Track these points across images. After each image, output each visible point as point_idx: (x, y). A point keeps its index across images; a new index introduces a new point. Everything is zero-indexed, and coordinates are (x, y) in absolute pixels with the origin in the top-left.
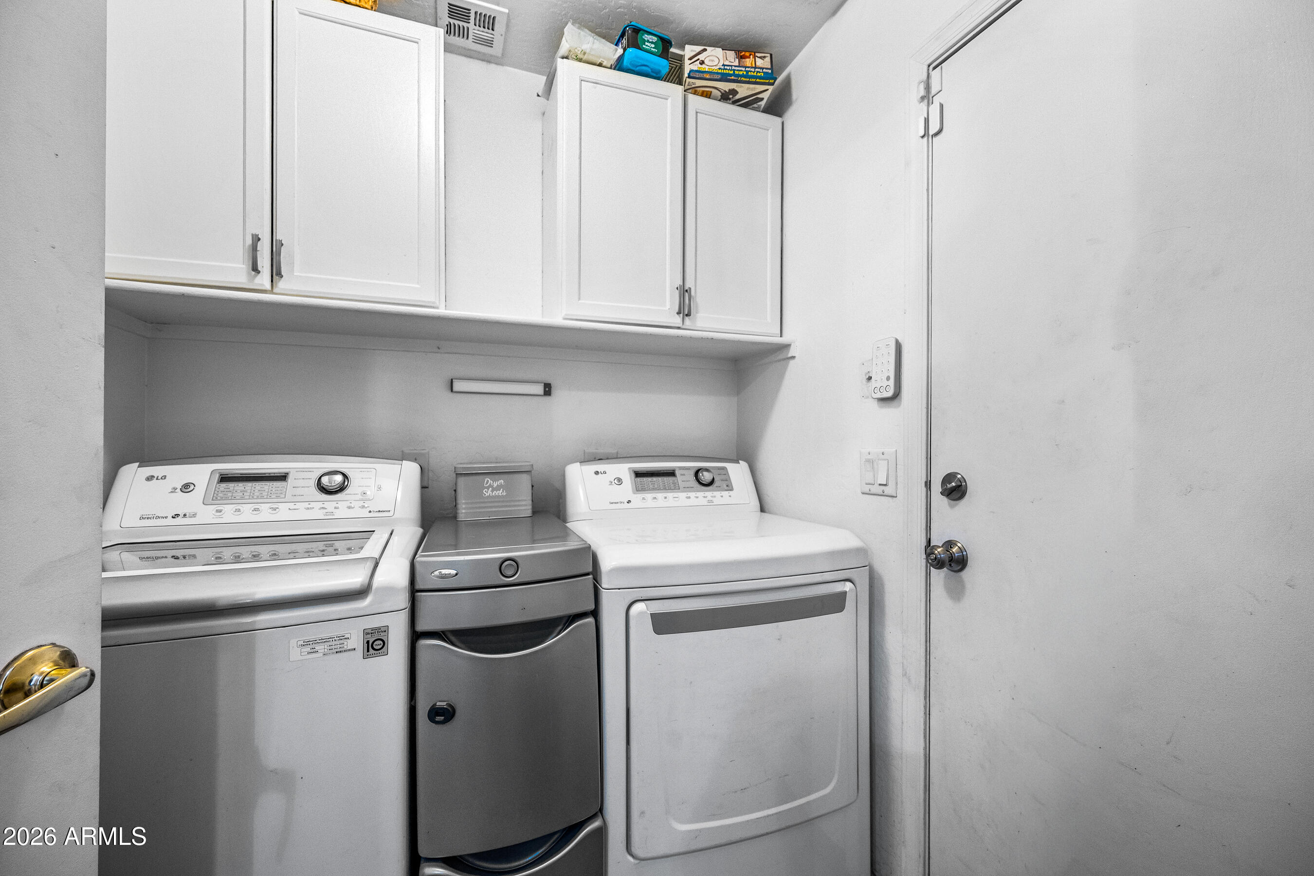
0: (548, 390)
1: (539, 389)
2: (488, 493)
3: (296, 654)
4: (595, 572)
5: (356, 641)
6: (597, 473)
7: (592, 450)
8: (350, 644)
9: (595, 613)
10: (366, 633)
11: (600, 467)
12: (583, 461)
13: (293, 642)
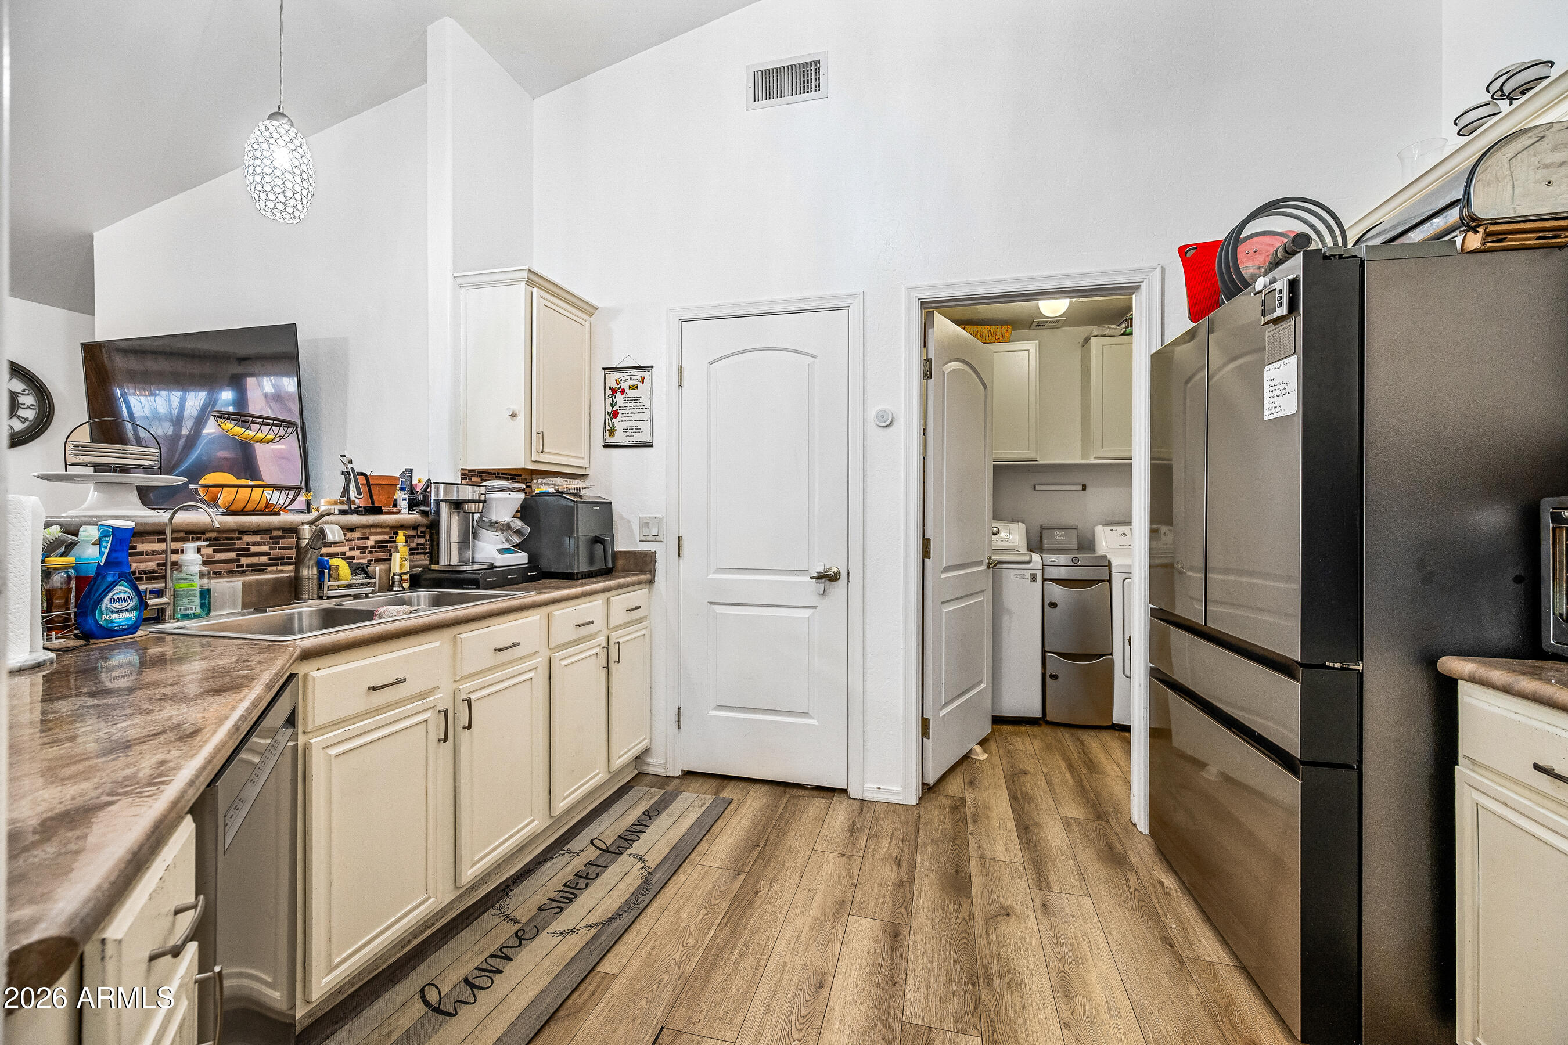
0: (1084, 488)
1: (1080, 487)
2: (1057, 538)
3: (1013, 577)
4: (1110, 565)
5: (1028, 576)
6: (1112, 530)
7: (1110, 519)
8: (1026, 577)
9: (1109, 581)
10: (1031, 574)
11: (1114, 528)
12: (1106, 524)
13: (1012, 574)
